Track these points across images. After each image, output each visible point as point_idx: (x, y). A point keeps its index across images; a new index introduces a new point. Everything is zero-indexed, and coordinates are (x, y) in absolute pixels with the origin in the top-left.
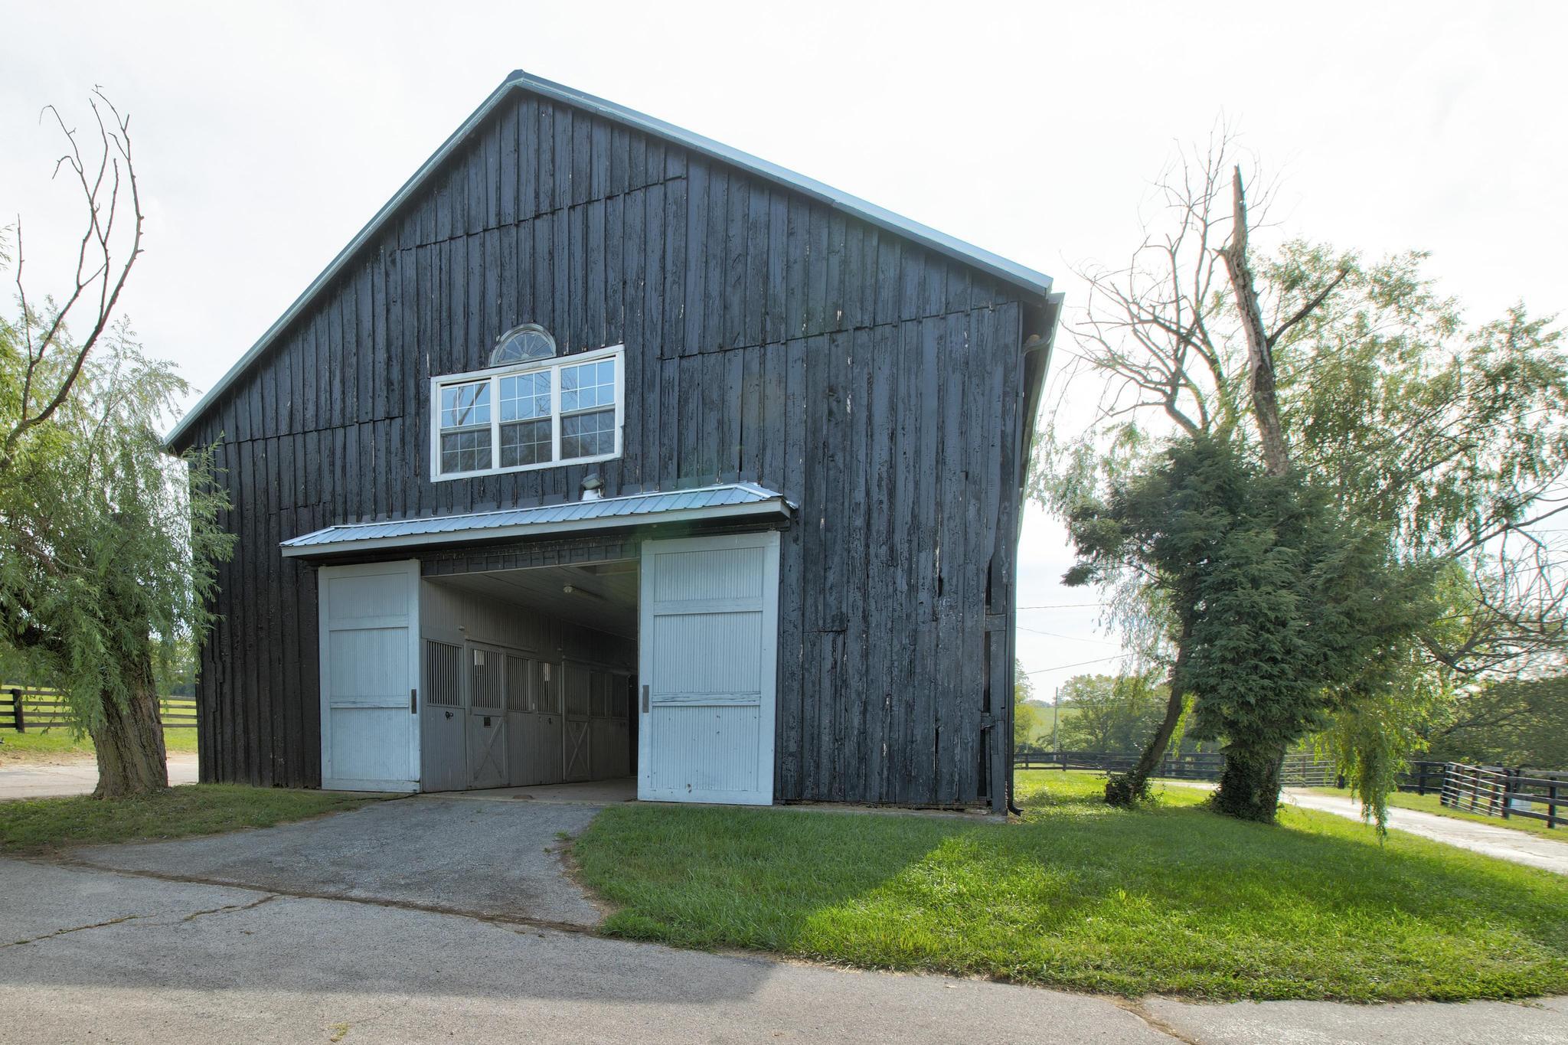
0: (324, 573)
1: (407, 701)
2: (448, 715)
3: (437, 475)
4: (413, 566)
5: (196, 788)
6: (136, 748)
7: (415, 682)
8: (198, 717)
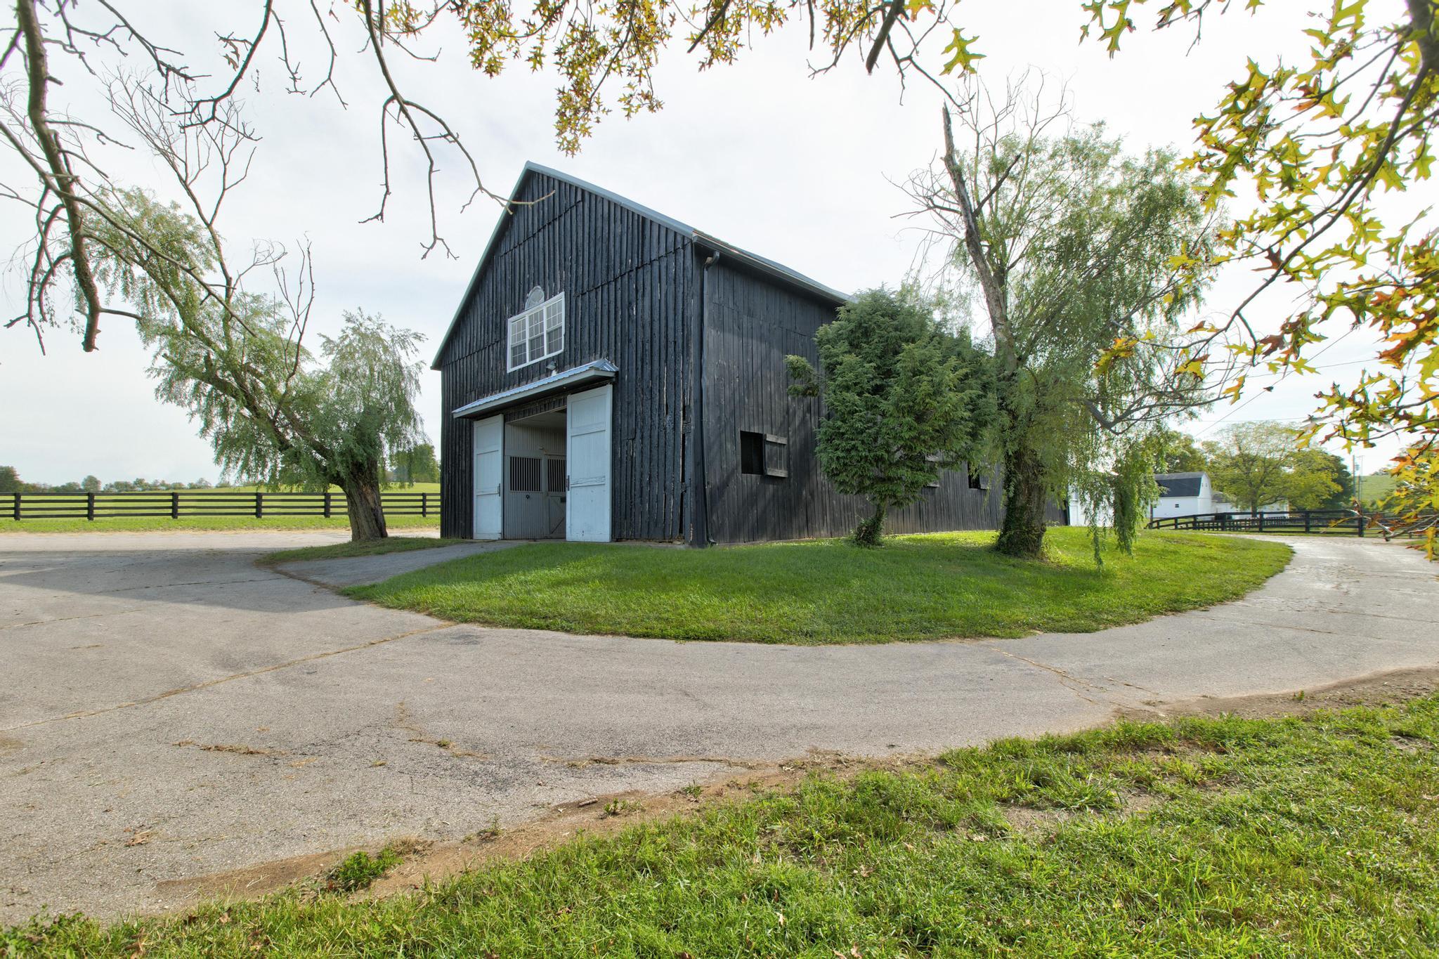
0: (476, 424)
1: (496, 490)
2: (528, 497)
3: (510, 370)
4: (499, 419)
5: (438, 540)
6: (363, 518)
7: (499, 480)
8: (442, 507)
